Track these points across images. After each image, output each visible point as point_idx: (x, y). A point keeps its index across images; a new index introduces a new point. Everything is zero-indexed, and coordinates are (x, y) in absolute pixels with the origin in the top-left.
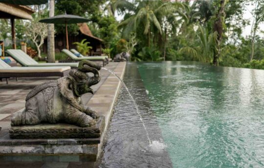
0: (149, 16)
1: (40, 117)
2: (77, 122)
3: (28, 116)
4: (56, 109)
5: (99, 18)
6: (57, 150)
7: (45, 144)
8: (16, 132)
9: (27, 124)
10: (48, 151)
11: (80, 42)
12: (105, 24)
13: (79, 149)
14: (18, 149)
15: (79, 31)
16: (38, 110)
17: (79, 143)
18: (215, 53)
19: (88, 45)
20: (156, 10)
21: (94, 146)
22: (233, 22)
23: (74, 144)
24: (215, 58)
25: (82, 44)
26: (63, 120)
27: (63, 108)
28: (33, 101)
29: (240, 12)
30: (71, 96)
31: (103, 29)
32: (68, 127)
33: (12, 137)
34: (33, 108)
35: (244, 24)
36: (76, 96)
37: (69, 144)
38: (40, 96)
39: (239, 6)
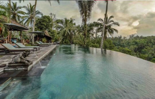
0: (67, 30)
1: (15, 62)
2: (24, 63)
3: (12, 62)
4: (19, 60)
5: (51, 31)
6: (19, 69)
7: (16, 68)
8: (9, 65)
9: (12, 64)
10: (17, 69)
11: (43, 38)
12: (53, 33)
13: (24, 69)
14: (10, 69)
15: (45, 35)
16: (15, 61)
17: (24, 67)
18: (84, 41)
19: (46, 39)
20: (69, 29)
21: (27, 68)
22: (91, 32)
23: (23, 68)
24: (84, 43)
25: (44, 39)
26: (21, 62)
27: (21, 60)
28: (14, 59)
29: (93, 30)
30: (23, 57)
31: (52, 34)
32: (22, 64)
33: (8, 67)
34: (14, 60)
35: (94, 33)
36: (25, 57)
37: (21, 67)
38: (16, 58)
39: (93, 28)
